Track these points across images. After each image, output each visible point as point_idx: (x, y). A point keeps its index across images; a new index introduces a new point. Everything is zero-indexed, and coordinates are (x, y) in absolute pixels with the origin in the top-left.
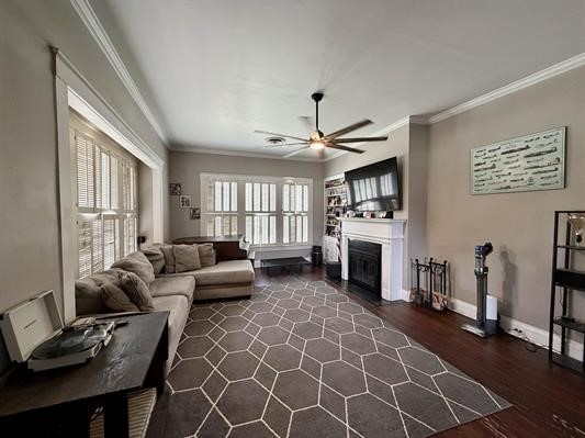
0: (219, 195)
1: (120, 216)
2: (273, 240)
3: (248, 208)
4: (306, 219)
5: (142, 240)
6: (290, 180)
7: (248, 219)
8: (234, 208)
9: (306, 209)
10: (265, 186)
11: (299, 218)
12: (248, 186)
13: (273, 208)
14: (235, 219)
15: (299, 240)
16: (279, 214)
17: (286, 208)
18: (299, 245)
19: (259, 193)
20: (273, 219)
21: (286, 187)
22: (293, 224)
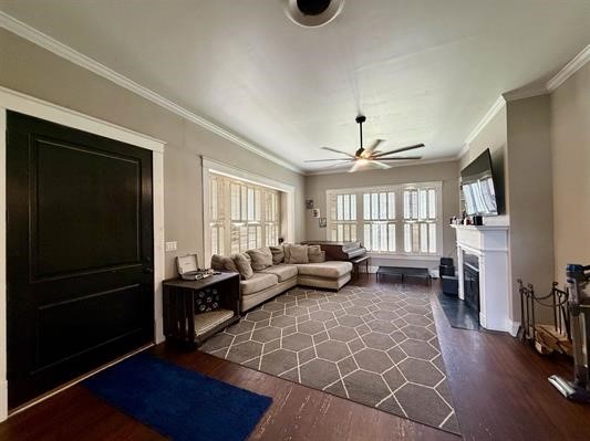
0: (341, 206)
1: (263, 225)
2: (393, 248)
3: (367, 217)
4: (433, 228)
5: (281, 240)
6: (411, 186)
7: (367, 227)
8: (354, 217)
9: (433, 216)
10: (383, 195)
11: (424, 227)
12: (366, 196)
13: (392, 216)
14: (354, 227)
15: (424, 250)
16: (399, 222)
17: (407, 215)
18: (424, 255)
19: (379, 203)
20: (392, 227)
21: (407, 194)
22: (416, 232)
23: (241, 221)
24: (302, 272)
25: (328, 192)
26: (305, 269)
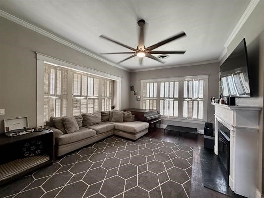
0: (148, 89)
2: (176, 114)
3: (162, 96)
4: (201, 104)
6: (188, 78)
7: (162, 102)
8: (155, 96)
9: (201, 96)
10: (172, 84)
11: (195, 103)
12: (162, 85)
13: (177, 96)
14: (155, 101)
15: (195, 116)
16: (181, 99)
17: (185, 96)
18: (194, 119)
19: (169, 88)
20: (177, 102)
21: (186, 83)
22: (190, 106)
23: (80, 96)
24: (117, 128)
25: (142, 81)
26: (118, 126)
